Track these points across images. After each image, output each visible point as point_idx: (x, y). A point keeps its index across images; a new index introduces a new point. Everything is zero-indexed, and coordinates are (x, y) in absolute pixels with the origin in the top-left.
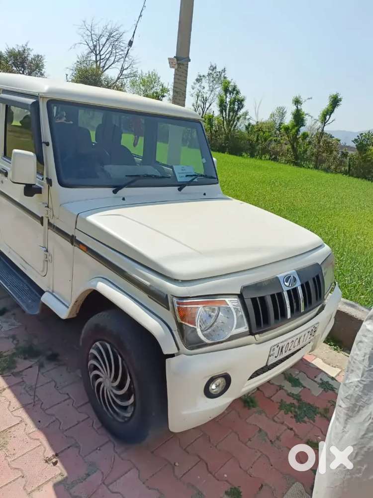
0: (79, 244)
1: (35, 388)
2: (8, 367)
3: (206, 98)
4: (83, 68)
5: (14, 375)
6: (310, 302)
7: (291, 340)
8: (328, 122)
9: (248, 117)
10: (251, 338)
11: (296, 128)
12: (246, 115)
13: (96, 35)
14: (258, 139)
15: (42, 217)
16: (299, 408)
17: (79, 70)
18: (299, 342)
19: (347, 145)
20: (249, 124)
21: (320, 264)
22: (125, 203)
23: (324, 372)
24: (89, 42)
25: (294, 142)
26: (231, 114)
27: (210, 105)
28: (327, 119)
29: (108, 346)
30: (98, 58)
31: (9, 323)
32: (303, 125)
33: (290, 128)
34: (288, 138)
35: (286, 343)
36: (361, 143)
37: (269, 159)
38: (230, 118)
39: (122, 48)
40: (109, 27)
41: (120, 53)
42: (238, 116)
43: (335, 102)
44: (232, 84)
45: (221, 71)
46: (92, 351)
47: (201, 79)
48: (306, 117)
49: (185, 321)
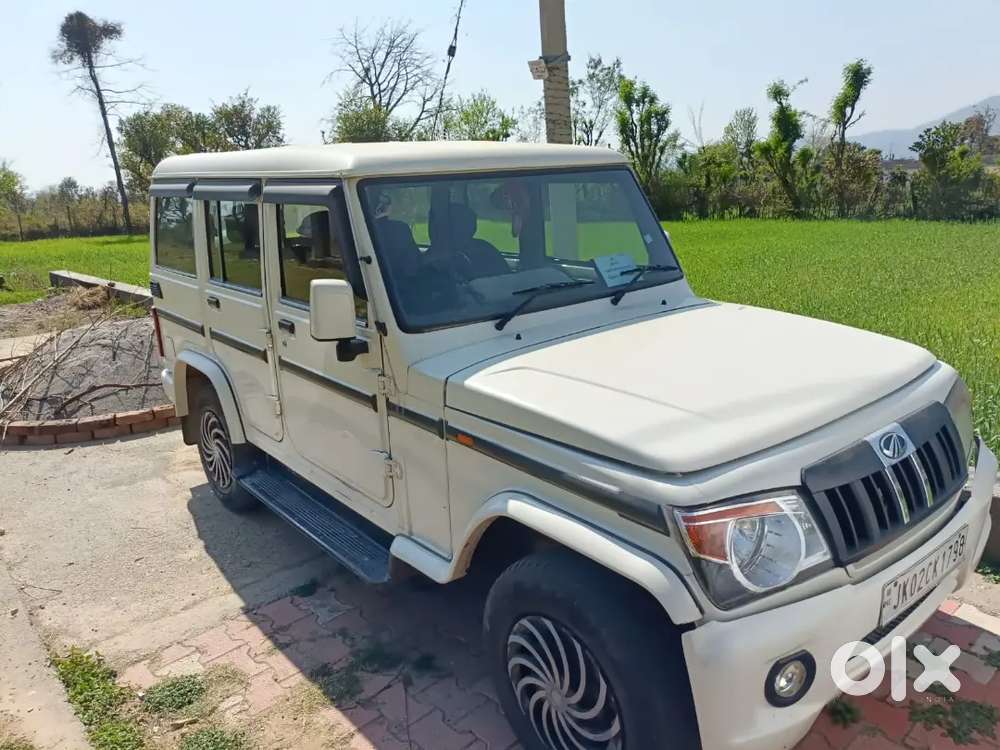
0: (455, 434)
1: (408, 726)
2: (348, 692)
3: (591, 122)
4: (350, 113)
5: (363, 706)
6: (942, 485)
7: (920, 568)
8: (851, 121)
9: (679, 143)
10: (839, 572)
11: (785, 145)
12: (675, 141)
13: (365, 50)
14: (709, 182)
15: (375, 396)
16: (955, 714)
17: (345, 119)
18: (935, 570)
19: (897, 157)
20: (684, 156)
21: (942, 402)
22: (523, 344)
23: (988, 632)
24: (354, 65)
25: (785, 174)
26: (647, 143)
27: (601, 133)
28: (848, 115)
29: (548, 624)
30: (376, 91)
31: (329, 608)
32: (798, 136)
33: (773, 147)
34: (772, 166)
35: (910, 575)
36: (930, 150)
37: (740, 215)
38: (646, 151)
39: (417, 63)
40: (388, 31)
41: (415, 72)
42: (661, 144)
43: (858, 78)
44: (638, 86)
45: (612, 66)
46: (513, 638)
47: (577, 88)
48: (802, 120)
49: (704, 553)
